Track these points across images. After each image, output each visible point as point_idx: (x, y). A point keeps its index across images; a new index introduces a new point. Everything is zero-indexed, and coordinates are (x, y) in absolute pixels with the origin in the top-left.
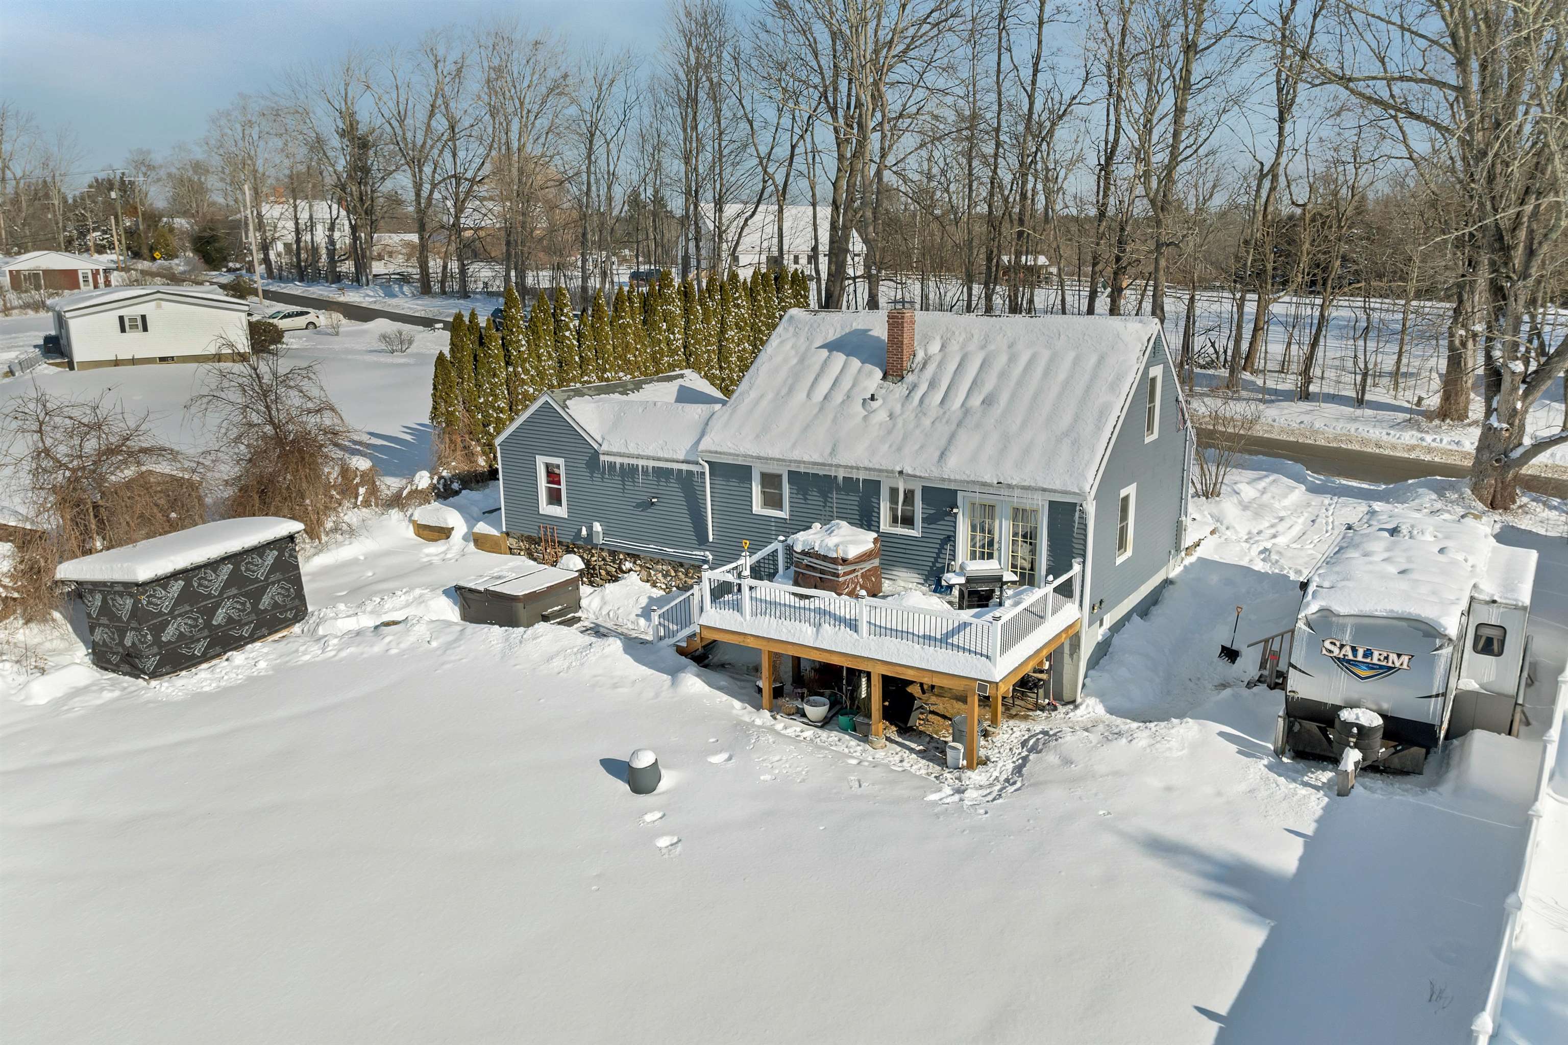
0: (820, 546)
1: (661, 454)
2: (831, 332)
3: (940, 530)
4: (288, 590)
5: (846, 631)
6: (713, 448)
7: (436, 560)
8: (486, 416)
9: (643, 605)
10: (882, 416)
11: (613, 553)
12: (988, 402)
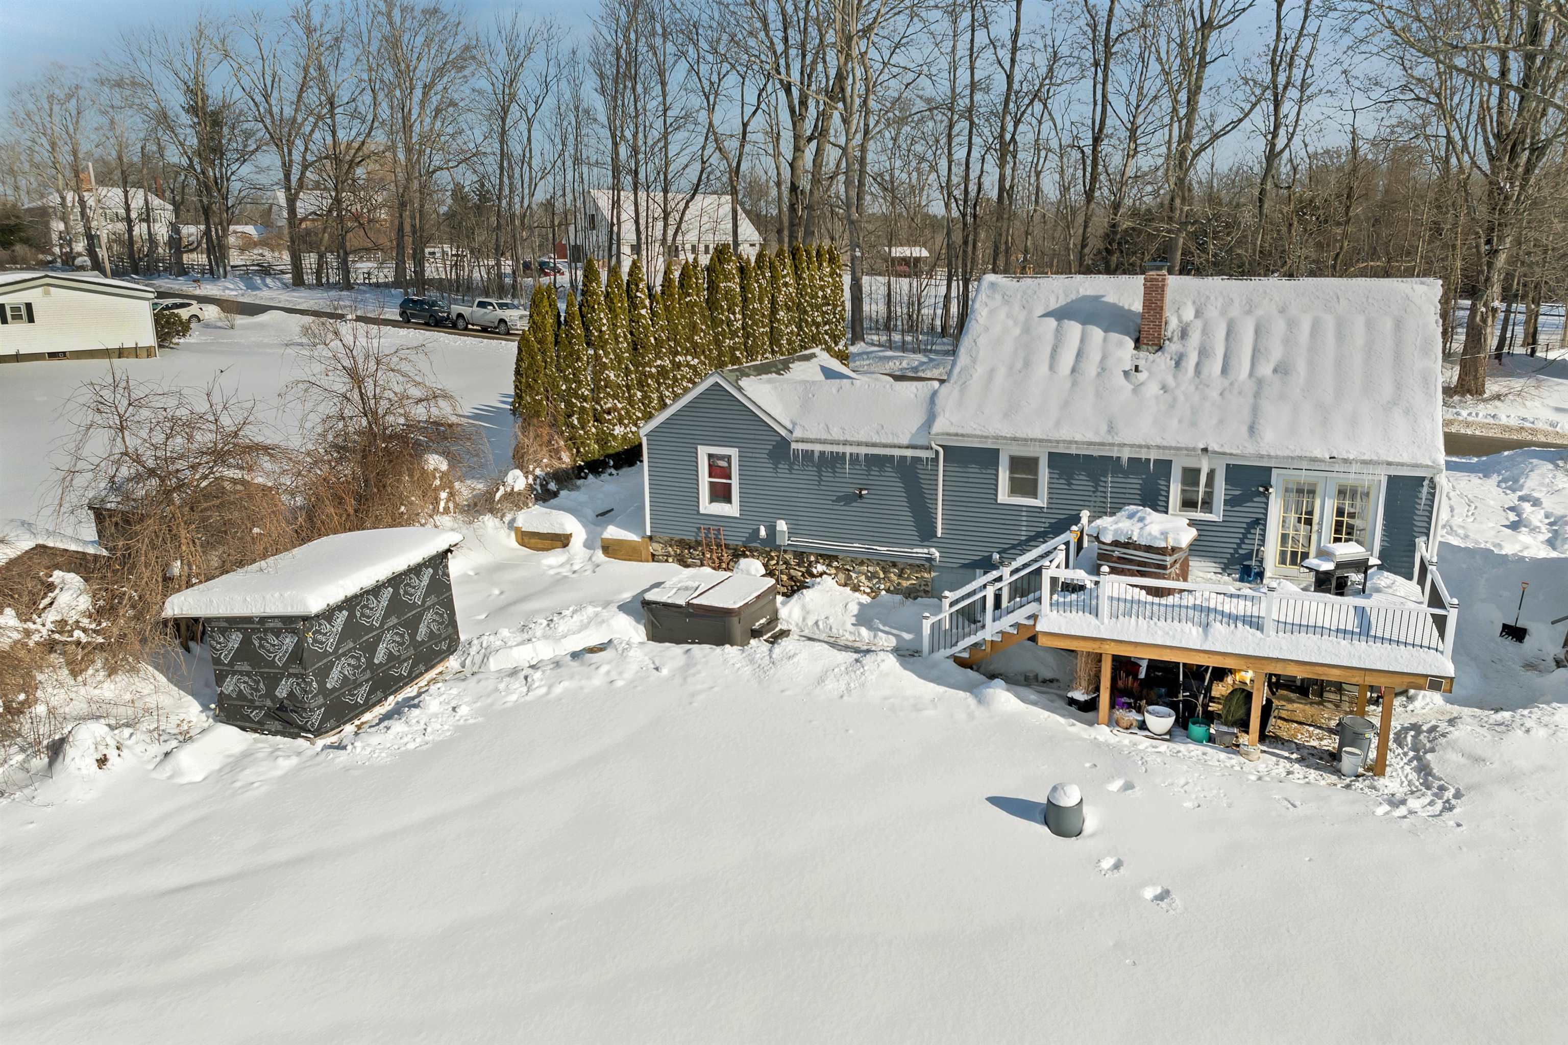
0: (1140, 535)
1: (876, 439)
2: (1053, 300)
3: (1249, 511)
4: (441, 616)
5: (1244, 630)
6: (953, 430)
7: (565, 571)
8: (569, 404)
9: (855, 612)
10: (1152, 389)
11: (800, 556)
12: (1282, 370)
